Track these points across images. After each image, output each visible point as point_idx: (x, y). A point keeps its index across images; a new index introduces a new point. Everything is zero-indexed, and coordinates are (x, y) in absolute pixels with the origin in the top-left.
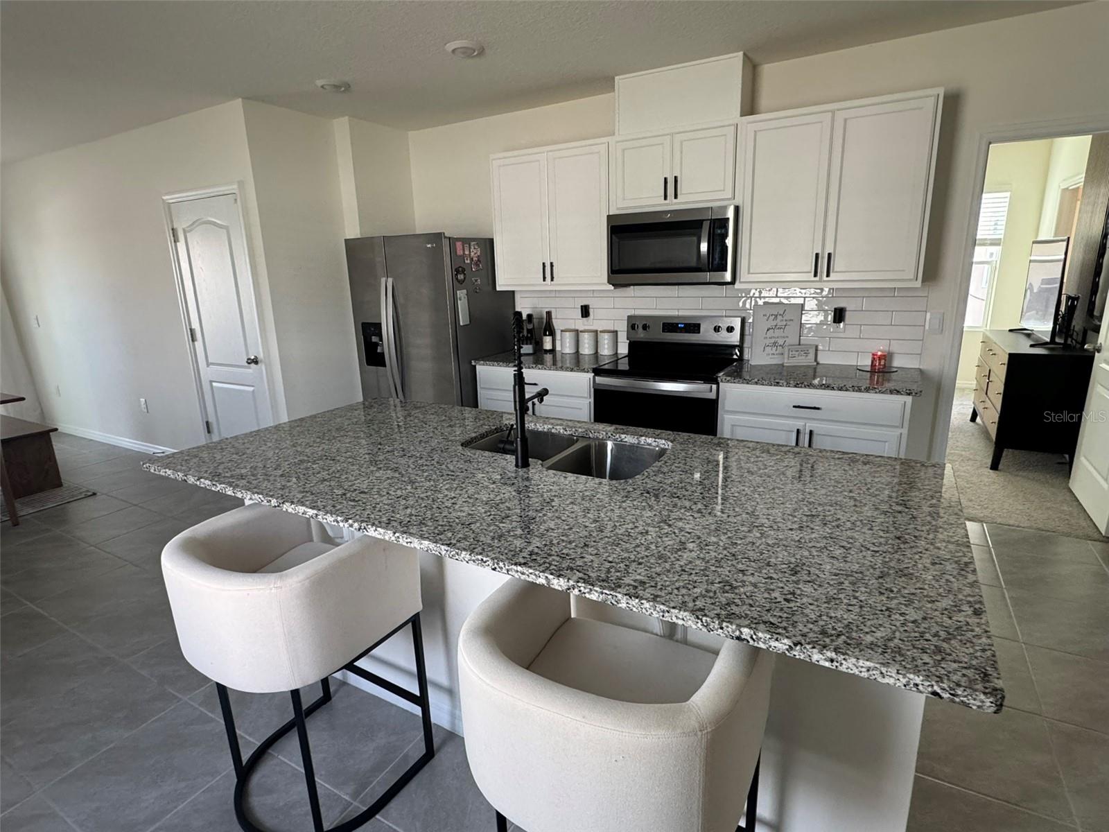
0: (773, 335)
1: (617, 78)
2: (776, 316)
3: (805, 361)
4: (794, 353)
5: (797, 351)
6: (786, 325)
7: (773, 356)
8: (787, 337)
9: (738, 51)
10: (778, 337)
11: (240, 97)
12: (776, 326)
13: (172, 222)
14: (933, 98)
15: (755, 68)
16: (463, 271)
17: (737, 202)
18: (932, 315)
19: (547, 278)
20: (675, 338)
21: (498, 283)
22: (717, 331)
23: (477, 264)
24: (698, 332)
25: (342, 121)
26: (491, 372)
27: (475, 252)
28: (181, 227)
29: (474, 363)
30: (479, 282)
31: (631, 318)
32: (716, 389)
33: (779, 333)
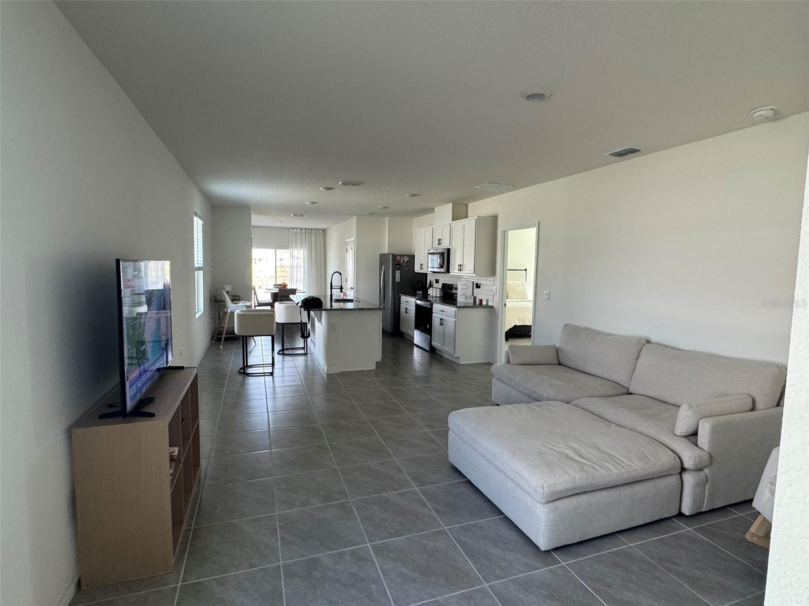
0: (463, 291)
2: (464, 285)
3: (471, 301)
5: (468, 297)
6: (468, 288)
7: (464, 299)
8: (468, 292)
9: (451, 203)
12: (464, 288)
13: (346, 248)
14: (474, 220)
15: (467, 205)
16: (399, 265)
17: (450, 247)
18: (494, 287)
19: (421, 269)
20: (449, 291)
21: (415, 269)
22: (455, 289)
23: (406, 263)
24: (453, 289)
25: (387, 218)
26: (404, 298)
27: (406, 259)
28: (348, 248)
29: (400, 295)
30: (407, 269)
31: (443, 284)
32: (432, 305)
33: (465, 291)
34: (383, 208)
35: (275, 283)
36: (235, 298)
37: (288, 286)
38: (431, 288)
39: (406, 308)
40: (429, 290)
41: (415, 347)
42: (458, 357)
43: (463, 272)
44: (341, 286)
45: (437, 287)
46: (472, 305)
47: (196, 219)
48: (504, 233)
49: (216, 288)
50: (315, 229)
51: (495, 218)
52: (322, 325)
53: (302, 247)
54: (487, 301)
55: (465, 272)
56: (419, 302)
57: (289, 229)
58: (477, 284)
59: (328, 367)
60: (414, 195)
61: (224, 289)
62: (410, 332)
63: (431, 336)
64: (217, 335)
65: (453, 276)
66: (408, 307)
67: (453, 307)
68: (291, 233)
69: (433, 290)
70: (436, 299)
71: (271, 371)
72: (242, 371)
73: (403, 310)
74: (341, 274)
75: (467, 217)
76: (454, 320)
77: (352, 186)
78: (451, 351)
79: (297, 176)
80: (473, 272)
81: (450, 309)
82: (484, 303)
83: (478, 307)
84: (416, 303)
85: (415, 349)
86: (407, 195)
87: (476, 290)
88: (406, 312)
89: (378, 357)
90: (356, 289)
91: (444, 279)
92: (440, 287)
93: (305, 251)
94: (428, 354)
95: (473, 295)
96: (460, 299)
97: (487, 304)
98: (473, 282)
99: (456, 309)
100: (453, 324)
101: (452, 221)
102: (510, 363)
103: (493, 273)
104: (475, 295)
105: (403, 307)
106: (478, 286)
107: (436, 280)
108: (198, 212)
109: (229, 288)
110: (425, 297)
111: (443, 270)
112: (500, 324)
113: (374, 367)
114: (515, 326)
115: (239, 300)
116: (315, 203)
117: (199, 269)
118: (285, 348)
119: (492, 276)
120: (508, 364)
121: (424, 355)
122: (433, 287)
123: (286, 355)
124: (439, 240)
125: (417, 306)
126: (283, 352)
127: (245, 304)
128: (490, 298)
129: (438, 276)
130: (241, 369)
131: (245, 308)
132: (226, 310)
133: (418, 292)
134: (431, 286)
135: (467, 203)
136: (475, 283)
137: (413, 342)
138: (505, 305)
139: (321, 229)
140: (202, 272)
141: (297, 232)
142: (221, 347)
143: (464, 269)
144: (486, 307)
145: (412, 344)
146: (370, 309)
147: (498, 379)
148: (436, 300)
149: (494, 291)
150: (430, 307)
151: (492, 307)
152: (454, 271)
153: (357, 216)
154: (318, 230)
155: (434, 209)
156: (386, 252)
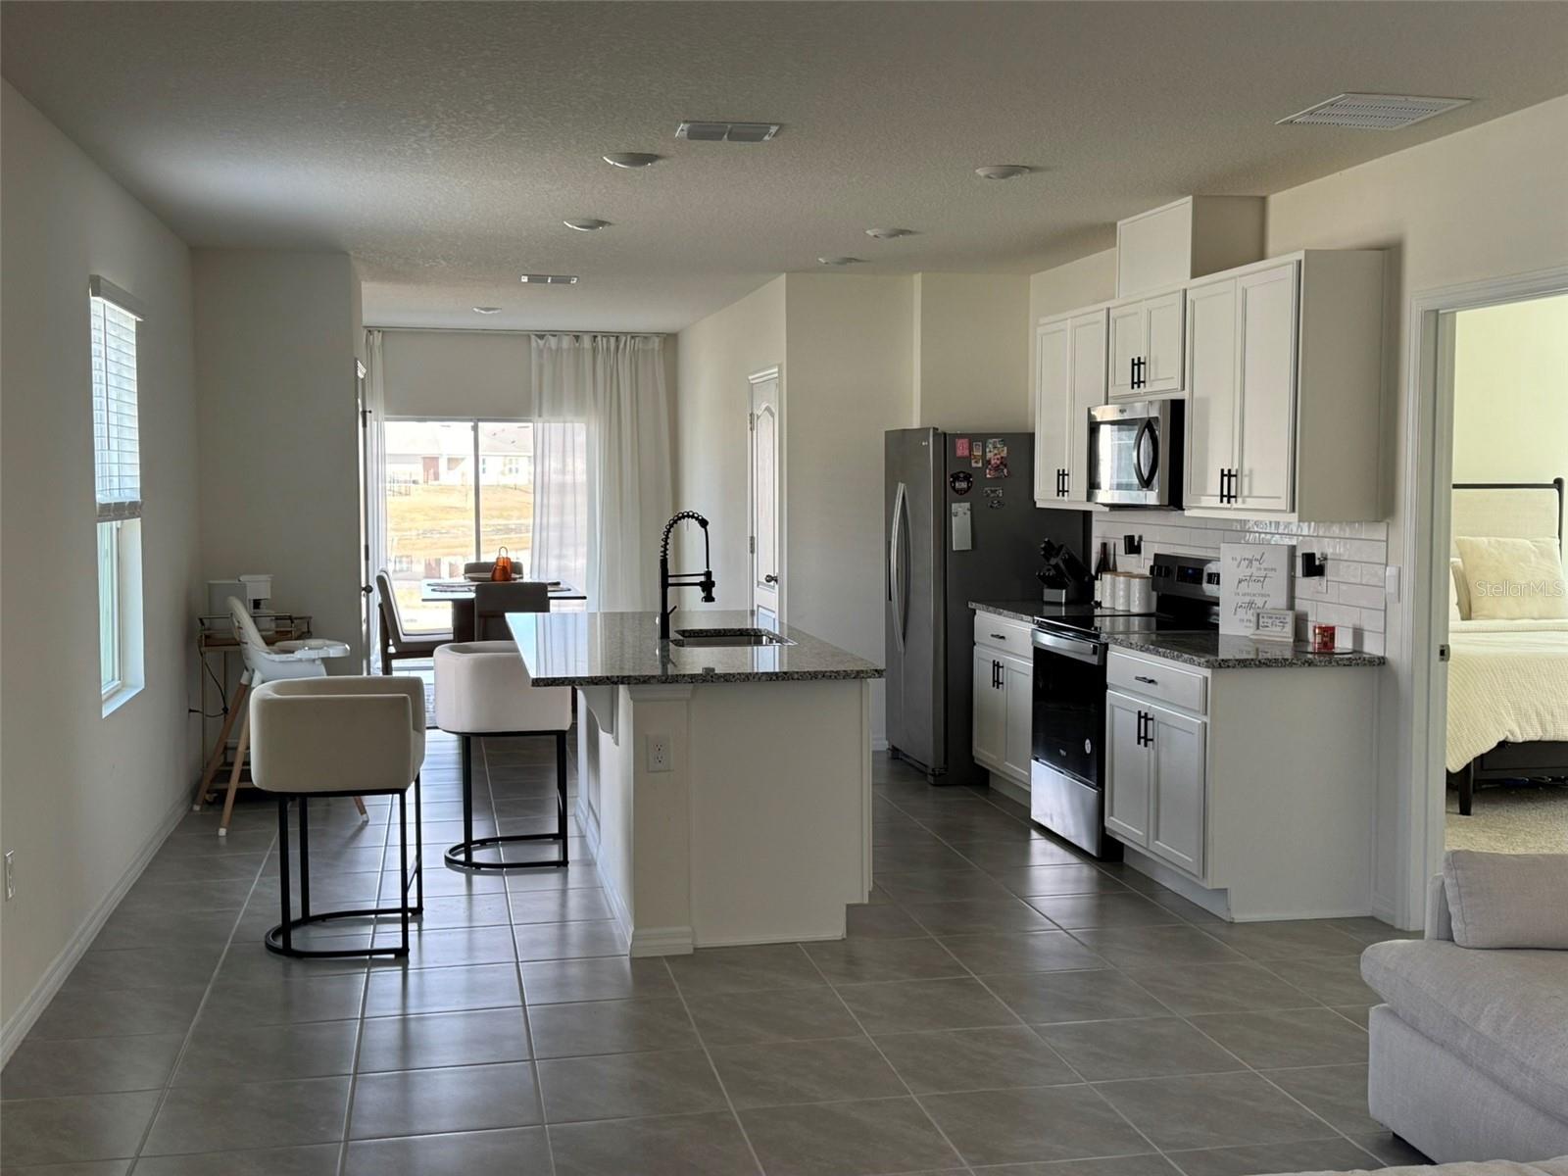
0: (1247, 591)
1: (1119, 224)
2: (1251, 561)
3: (1281, 634)
4: (1266, 620)
5: (1271, 618)
6: (1265, 577)
7: (1248, 624)
8: (1269, 595)
9: (1187, 195)
10: (1254, 595)
11: (785, 271)
12: (1251, 576)
13: (752, 408)
14: (1291, 266)
15: (1263, 200)
16: (967, 478)
17: (1185, 395)
18: (1391, 571)
19: (1061, 491)
20: (1185, 590)
21: (1036, 497)
22: (1210, 581)
23: (997, 468)
24: (1200, 582)
25: (918, 278)
26: (987, 621)
27: (995, 452)
28: (756, 412)
29: (973, 605)
30: (1000, 493)
31: (1157, 556)
32: (1102, 650)
33: (1255, 588)
34: (892, 236)
35: (473, 560)
36: (286, 626)
37: (526, 570)
38: (1107, 577)
39: (997, 666)
40: (1098, 584)
41: (1034, 834)
42: (1224, 891)
43: (1239, 505)
44: (708, 574)
45: (1136, 572)
46: (1288, 655)
47: (97, 304)
48: (1438, 325)
49: (210, 586)
50: (634, 336)
51: (1389, 256)
52: (617, 744)
53: (579, 410)
54: (1358, 634)
55: (1251, 503)
56: (1047, 640)
57: (526, 336)
58: (1309, 558)
59: (636, 928)
60: (1011, 171)
61: (240, 591)
62: (1013, 768)
63: (1100, 784)
64: (213, 781)
65: (1204, 525)
66: (1002, 659)
67: (1192, 662)
68: (534, 355)
69: (1114, 585)
70: (1128, 625)
71: (399, 945)
72: (279, 943)
73: (982, 673)
74: (704, 523)
75: (1261, 255)
76: (1197, 721)
77: (736, 144)
78: (1188, 859)
79: (490, 108)
80: (1283, 503)
81: (1182, 674)
82: (1343, 643)
83: (1310, 663)
84: (1034, 641)
85: (1039, 844)
86: (980, 172)
87: (1306, 585)
88: (997, 683)
89: (857, 886)
90: (790, 582)
91: (1163, 537)
92: (1147, 572)
93: (595, 428)
94: (1086, 871)
95: (1291, 606)
96: (1233, 626)
97: (1357, 650)
98: (1293, 549)
99: (1208, 672)
100: (1196, 741)
101: (1195, 275)
102: (1451, 939)
103: (1382, 505)
104: (1300, 605)
105: (983, 656)
106: (1314, 567)
107: (1129, 540)
108: (107, 275)
109: (259, 586)
110: (1082, 615)
111: (1151, 497)
112: (1417, 738)
113: (836, 931)
114: (1503, 745)
115: (305, 635)
116: (602, 223)
117: (119, 511)
118: (475, 837)
119: (1378, 521)
120: (1446, 946)
121: (1072, 872)
122: (1114, 570)
123: (479, 866)
124: (1137, 364)
125: (1041, 655)
126: (469, 856)
127: (323, 654)
128: (1371, 623)
129: (1133, 524)
130: (276, 933)
131: (323, 669)
132: (244, 681)
133: (1050, 594)
134: (1106, 565)
135: (1264, 194)
136: (1299, 553)
137: (1029, 810)
138: (1444, 653)
139: (657, 334)
140: (136, 523)
141: (559, 349)
142: (222, 832)
143: (1246, 492)
144: (1349, 663)
145: (1021, 822)
146: (814, 676)
147: (1392, 1012)
148: (1127, 632)
149: (1391, 588)
150: (1094, 660)
151: (1382, 661)
152: (1203, 500)
153: (787, 273)
154: (646, 337)
155: (1114, 225)
156: (916, 424)
